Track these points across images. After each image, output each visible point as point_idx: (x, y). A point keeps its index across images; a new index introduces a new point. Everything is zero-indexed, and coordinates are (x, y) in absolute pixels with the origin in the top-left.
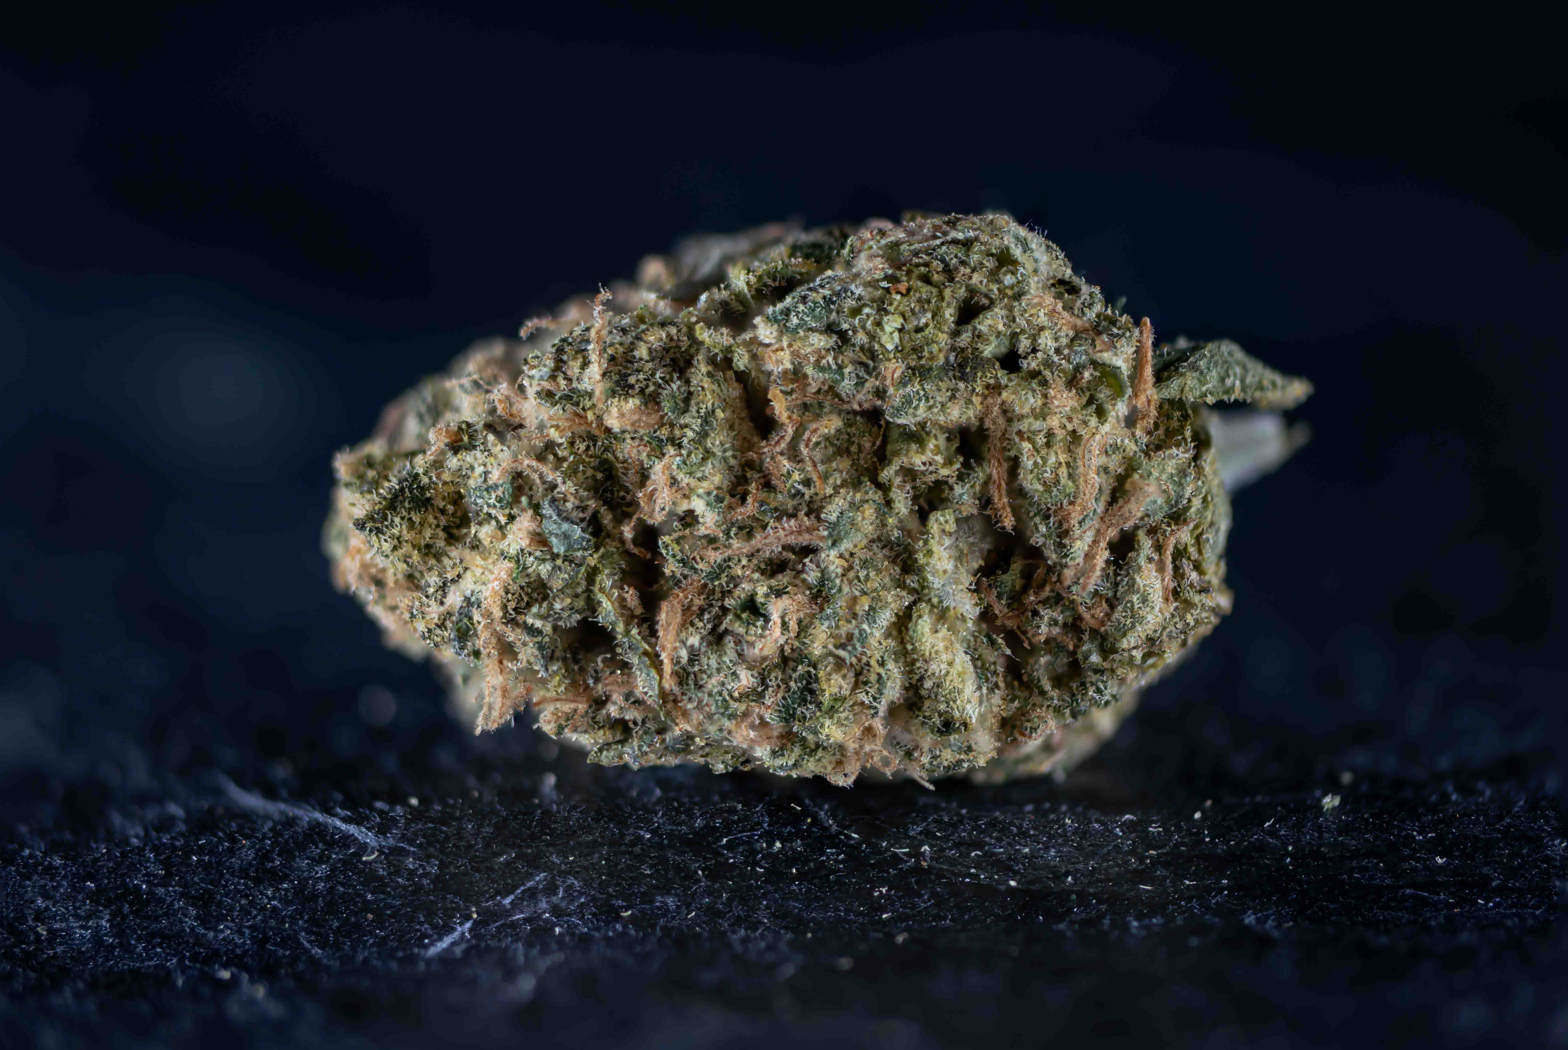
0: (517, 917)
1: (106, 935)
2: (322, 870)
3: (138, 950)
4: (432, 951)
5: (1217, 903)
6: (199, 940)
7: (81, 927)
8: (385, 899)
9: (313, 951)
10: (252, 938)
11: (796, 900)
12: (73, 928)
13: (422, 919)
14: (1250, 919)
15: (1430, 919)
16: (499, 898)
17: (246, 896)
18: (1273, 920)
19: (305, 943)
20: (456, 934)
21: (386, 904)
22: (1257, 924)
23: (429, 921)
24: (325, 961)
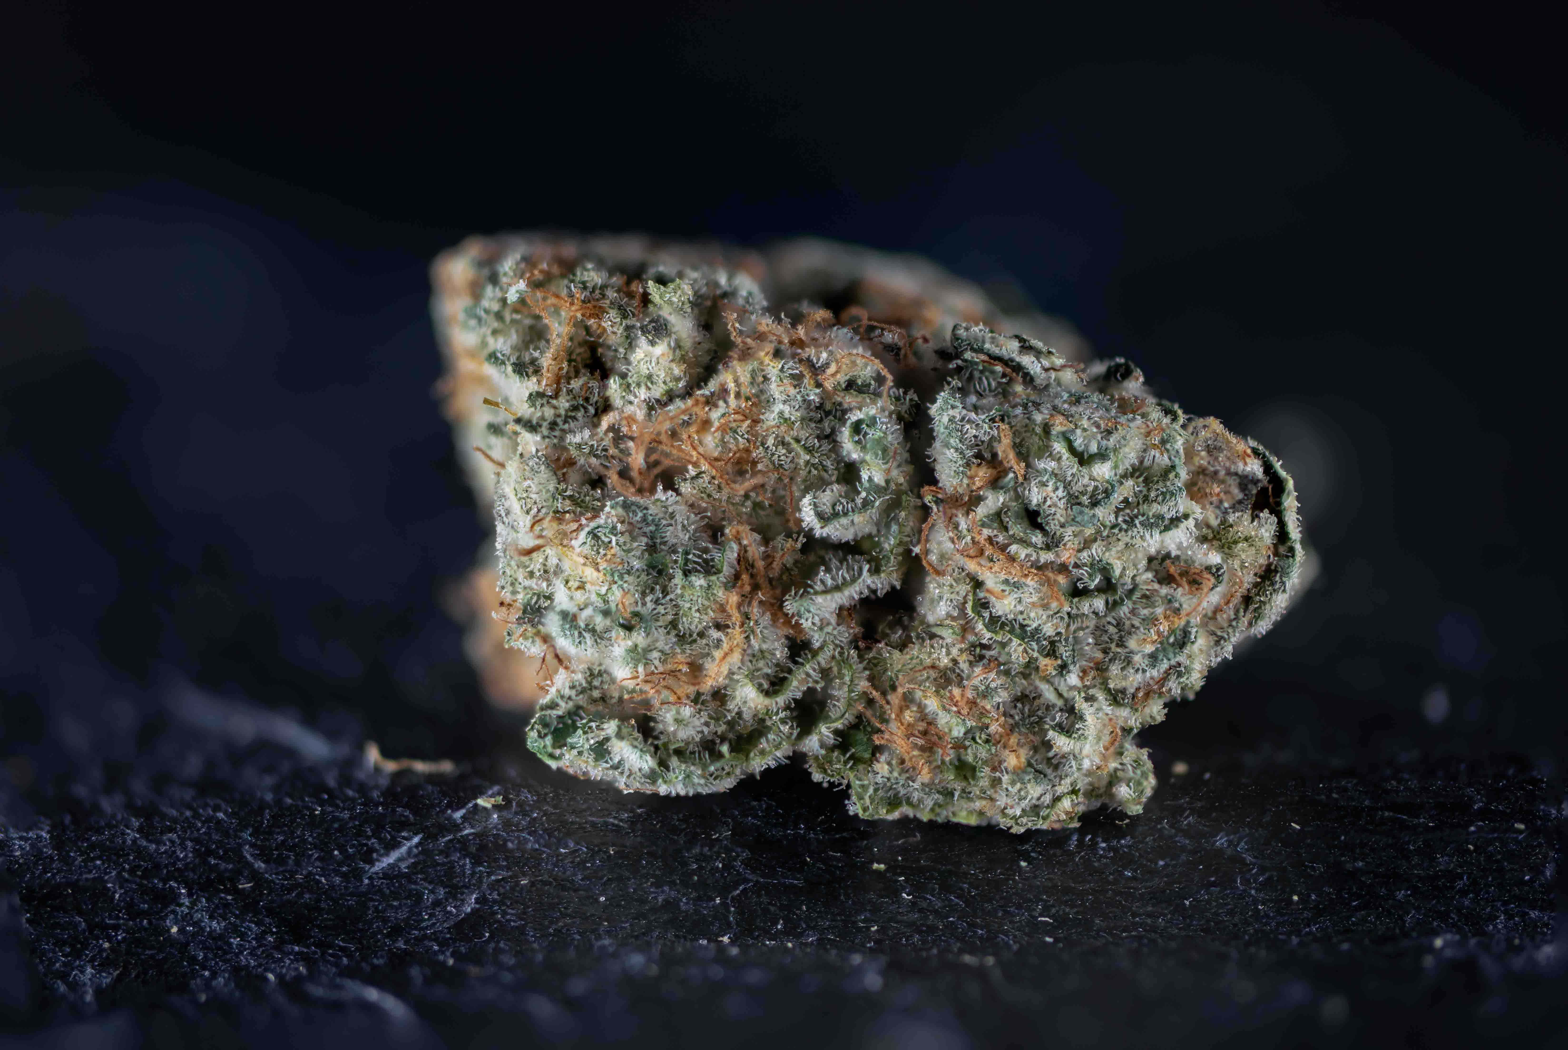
0: (466, 832)
1: (45, 846)
2: (269, 780)
3: (77, 863)
4: (379, 866)
5: (1189, 824)
6: (140, 852)
7: (21, 838)
8: (333, 812)
9: (256, 866)
10: (195, 851)
11: (755, 817)
12: (13, 839)
13: (370, 833)
14: (1221, 841)
15: (1408, 843)
16: (449, 811)
17: (190, 807)
18: (1246, 843)
19: (248, 857)
20: (404, 849)
21: (333, 816)
22: (1229, 846)
23: (376, 834)
24: (267, 876)
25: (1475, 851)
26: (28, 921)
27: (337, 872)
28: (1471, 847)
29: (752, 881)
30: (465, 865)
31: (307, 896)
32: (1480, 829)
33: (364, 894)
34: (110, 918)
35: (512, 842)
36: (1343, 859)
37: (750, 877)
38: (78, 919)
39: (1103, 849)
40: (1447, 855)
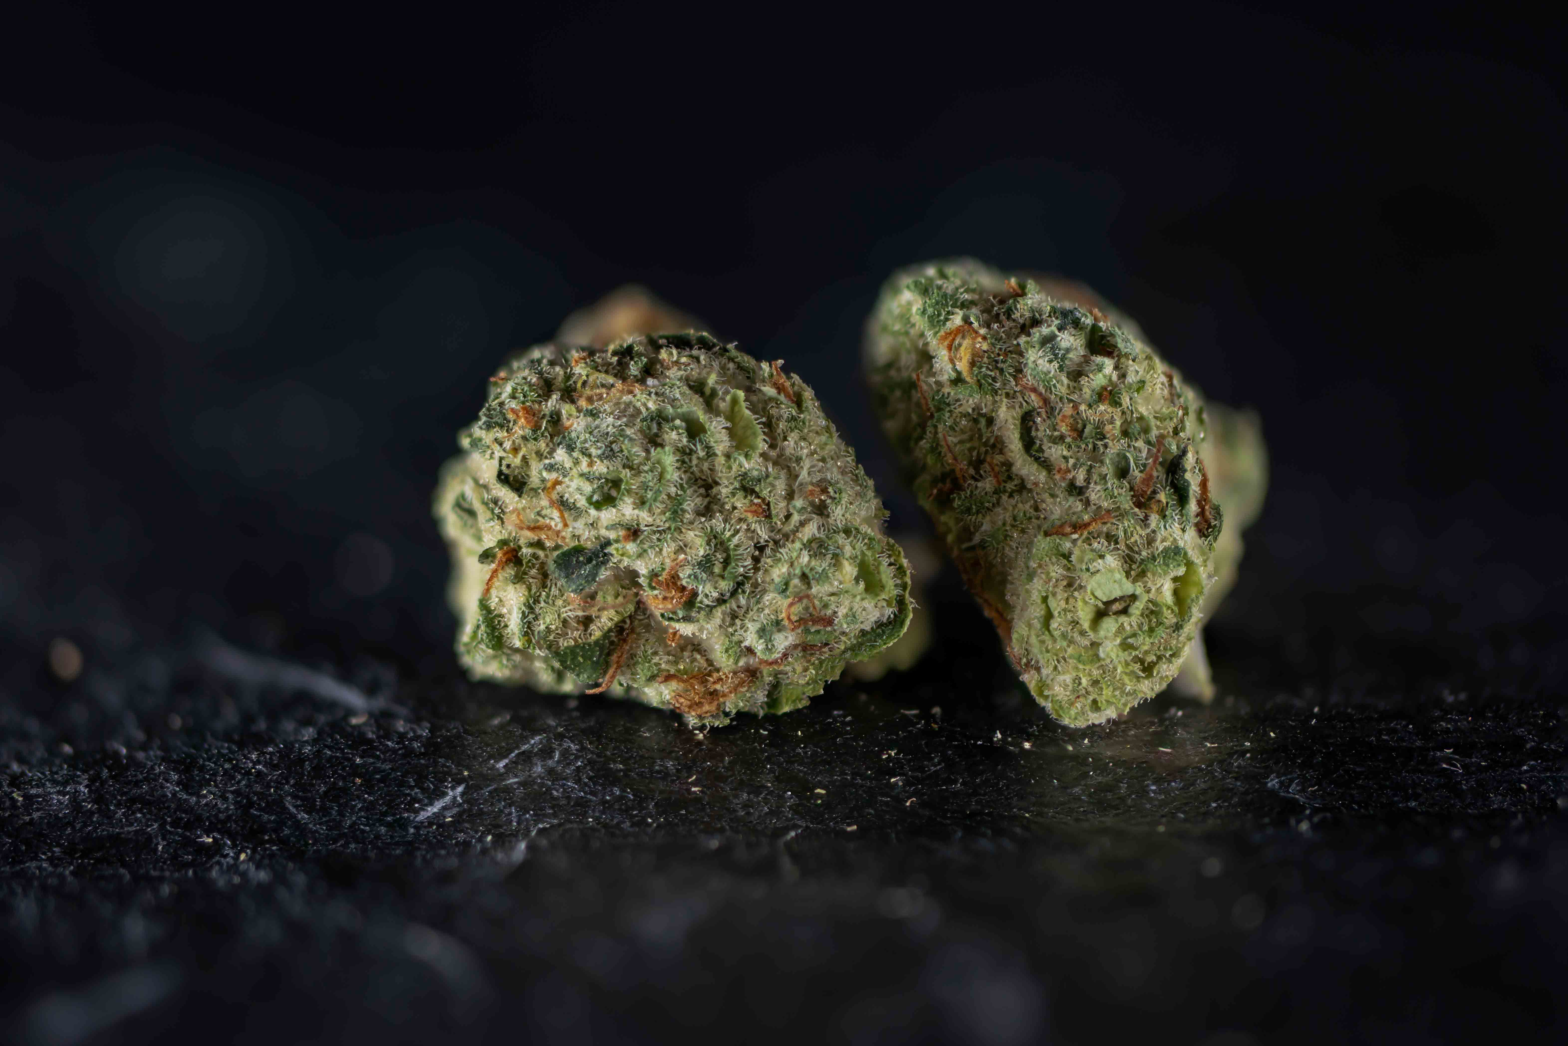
0: (512, 781)
1: (84, 801)
2: (309, 733)
3: (117, 816)
4: (422, 816)
5: (1239, 766)
6: (181, 806)
7: (59, 793)
8: (374, 763)
9: (299, 816)
10: (236, 803)
11: (802, 762)
12: (50, 793)
13: (413, 784)
14: (1273, 783)
16: (492, 761)
17: (230, 760)
18: (1297, 784)
19: (291, 808)
20: (447, 799)
21: (375, 767)
22: (1280, 788)
23: (419, 784)
24: (311, 826)
25: (1529, 790)
26: (72, 873)
27: (382, 822)
28: (1524, 786)
29: (800, 827)
30: (510, 814)
31: (353, 846)
32: (1532, 768)
33: (410, 843)
34: (155, 869)
35: (557, 791)
36: (1396, 799)
37: (799, 823)
38: (122, 871)
39: (1154, 792)
40: (1500, 794)
